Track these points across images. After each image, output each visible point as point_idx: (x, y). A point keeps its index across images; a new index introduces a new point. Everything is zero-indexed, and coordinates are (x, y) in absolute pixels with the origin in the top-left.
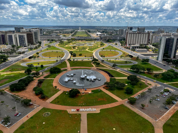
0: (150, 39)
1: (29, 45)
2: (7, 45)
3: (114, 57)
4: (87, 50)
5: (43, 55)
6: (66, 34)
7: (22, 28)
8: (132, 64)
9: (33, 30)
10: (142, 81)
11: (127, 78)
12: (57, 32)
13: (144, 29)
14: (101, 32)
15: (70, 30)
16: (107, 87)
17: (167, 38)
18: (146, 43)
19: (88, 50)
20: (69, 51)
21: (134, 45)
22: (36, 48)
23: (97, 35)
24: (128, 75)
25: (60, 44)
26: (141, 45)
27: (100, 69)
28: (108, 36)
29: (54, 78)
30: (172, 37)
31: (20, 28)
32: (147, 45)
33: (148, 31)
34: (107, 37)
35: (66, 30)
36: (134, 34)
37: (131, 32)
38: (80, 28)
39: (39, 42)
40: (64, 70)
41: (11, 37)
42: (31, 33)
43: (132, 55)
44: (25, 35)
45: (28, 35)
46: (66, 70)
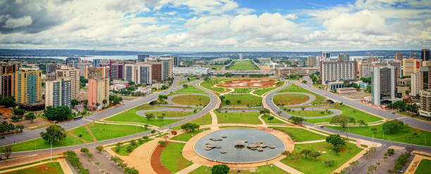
0: (359, 70)
1: (153, 83)
2: (124, 80)
3: (301, 105)
4: (251, 93)
5: (173, 100)
6: (215, 66)
7: (148, 56)
8: (333, 115)
9: (163, 59)
10: (351, 142)
11: (324, 140)
12: (201, 61)
13: (348, 56)
14: (278, 62)
15: (224, 60)
16: (286, 159)
17: (381, 68)
18: (353, 78)
19: (253, 93)
20: (218, 94)
21: (335, 83)
22: (164, 88)
23: (271, 66)
24: (327, 135)
25: (203, 83)
26: (346, 82)
27: (275, 128)
28: (289, 68)
29: (187, 141)
30: (389, 66)
31: (144, 56)
32: (355, 80)
33: (355, 59)
34: (288, 70)
35: (216, 58)
36: (332, 63)
37: (328, 60)
38: (241, 55)
39: (169, 79)
40: (206, 129)
41: (130, 68)
42: (159, 63)
43: (331, 99)
44: (150, 66)
45: (154, 66)
46: (210, 129)
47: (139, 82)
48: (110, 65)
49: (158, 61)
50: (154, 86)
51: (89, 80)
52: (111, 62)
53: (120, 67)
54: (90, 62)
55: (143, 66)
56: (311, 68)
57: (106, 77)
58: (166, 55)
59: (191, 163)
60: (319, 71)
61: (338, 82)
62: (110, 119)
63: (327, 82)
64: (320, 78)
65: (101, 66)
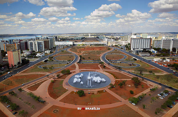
1: (45, 50)
2: (29, 50)
5: (56, 58)
6: (77, 41)
8: (136, 67)
10: (144, 82)
11: (131, 79)
15: (81, 37)
18: (148, 47)
20: (79, 55)
21: (138, 50)
24: (132, 77)
25: (71, 49)
26: (144, 49)
27: (106, 72)
29: (64, 79)
32: (150, 49)
36: (137, 39)
37: (135, 37)
38: (90, 35)
39: (54, 48)
40: (73, 72)
41: (31, 44)
42: (48, 40)
43: (135, 58)
44: (43, 41)
45: (45, 42)
46: (75, 72)
47: (37, 51)
48: (20, 42)
49: (47, 38)
50: (46, 52)
51: (7, 52)
52: (20, 41)
53: (26, 43)
54: (7, 41)
55: (38, 42)
56: (125, 41)
57: (18, 50)
58: (51, 36)
59: (67, 90)
60: (130, 43)
61: (140, 49)
62: (24, 72)
63: (134, 49)
64: (130, 46)
65: (14, 43)
